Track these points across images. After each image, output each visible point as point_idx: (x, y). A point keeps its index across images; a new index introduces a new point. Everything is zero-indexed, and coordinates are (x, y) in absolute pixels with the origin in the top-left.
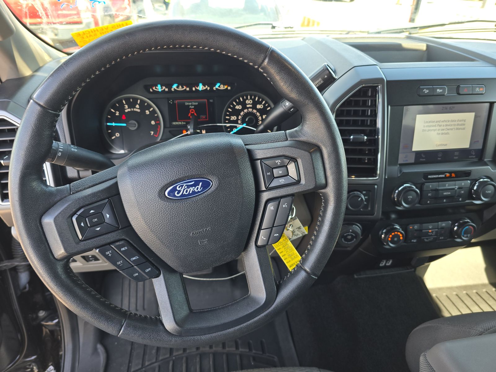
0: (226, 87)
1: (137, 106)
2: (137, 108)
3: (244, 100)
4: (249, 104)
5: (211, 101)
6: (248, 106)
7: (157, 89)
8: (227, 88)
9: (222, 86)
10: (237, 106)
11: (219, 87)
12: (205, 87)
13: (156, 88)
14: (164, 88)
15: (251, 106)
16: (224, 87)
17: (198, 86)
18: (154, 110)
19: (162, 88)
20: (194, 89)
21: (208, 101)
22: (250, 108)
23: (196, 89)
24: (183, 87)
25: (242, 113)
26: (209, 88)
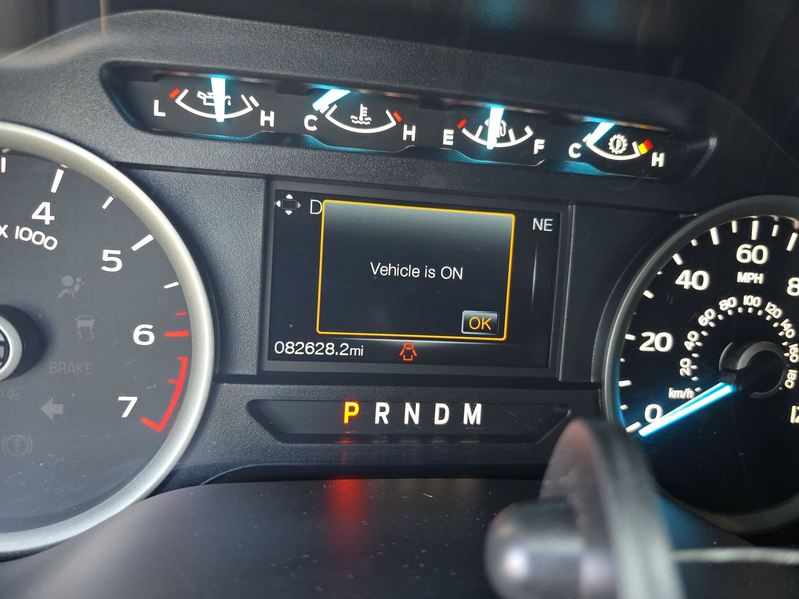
0: (640, 149)
1: (44, 213)
2: (38, 225)
3: (731, 242)
4: (751, 267)
5: (542, 225)
6: (743, 278)
7: (198, 104)
8: (647, 157)
9: (621, 140)
10: (686, 273)
11: (603, 143)
12: (519, 133)
13: (191, 100)
14: (251, 103)
15: (758, 278)
16: (630, 150)
17: (477, 119)
18: (157, 249)
19: (234, 105)
20: (448, 137)
21: (523, 225)
22: (751, 289)
23: (458, 136)
24: (378, 121)
25: (706, 319)
26: (539, 145)
